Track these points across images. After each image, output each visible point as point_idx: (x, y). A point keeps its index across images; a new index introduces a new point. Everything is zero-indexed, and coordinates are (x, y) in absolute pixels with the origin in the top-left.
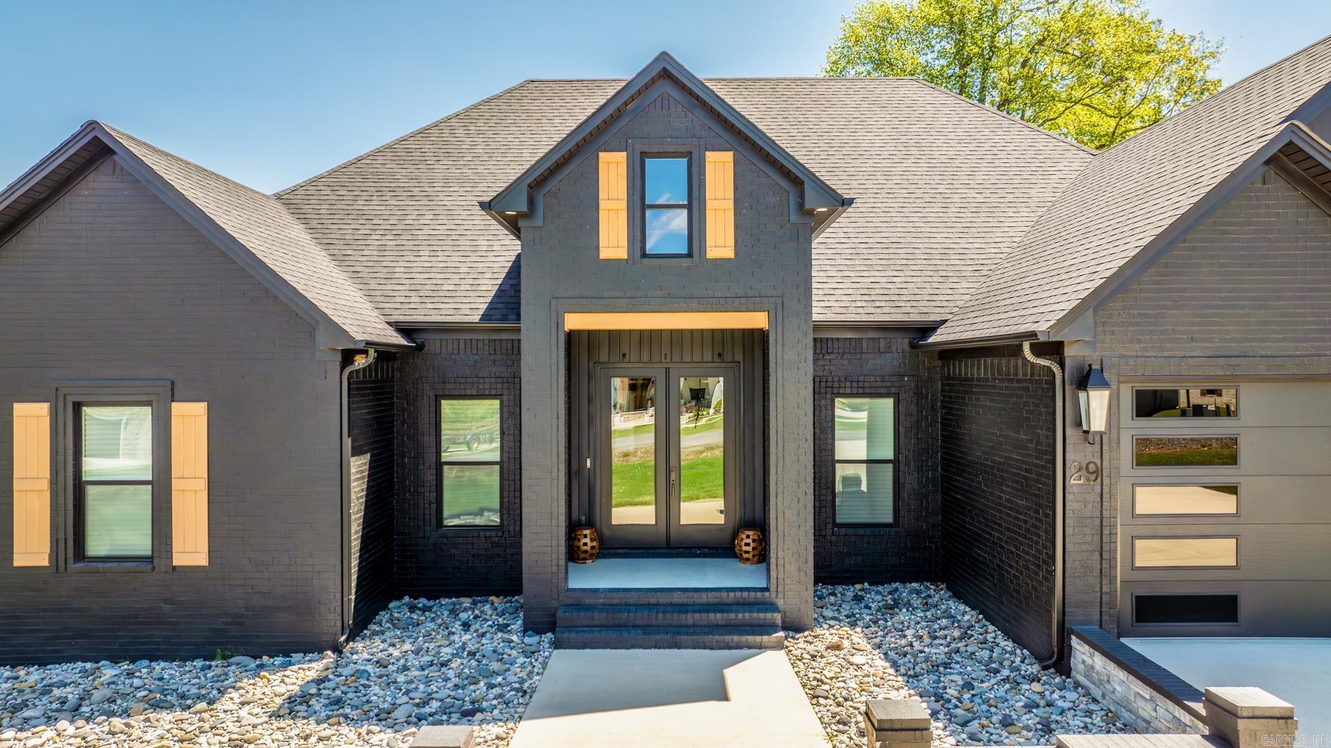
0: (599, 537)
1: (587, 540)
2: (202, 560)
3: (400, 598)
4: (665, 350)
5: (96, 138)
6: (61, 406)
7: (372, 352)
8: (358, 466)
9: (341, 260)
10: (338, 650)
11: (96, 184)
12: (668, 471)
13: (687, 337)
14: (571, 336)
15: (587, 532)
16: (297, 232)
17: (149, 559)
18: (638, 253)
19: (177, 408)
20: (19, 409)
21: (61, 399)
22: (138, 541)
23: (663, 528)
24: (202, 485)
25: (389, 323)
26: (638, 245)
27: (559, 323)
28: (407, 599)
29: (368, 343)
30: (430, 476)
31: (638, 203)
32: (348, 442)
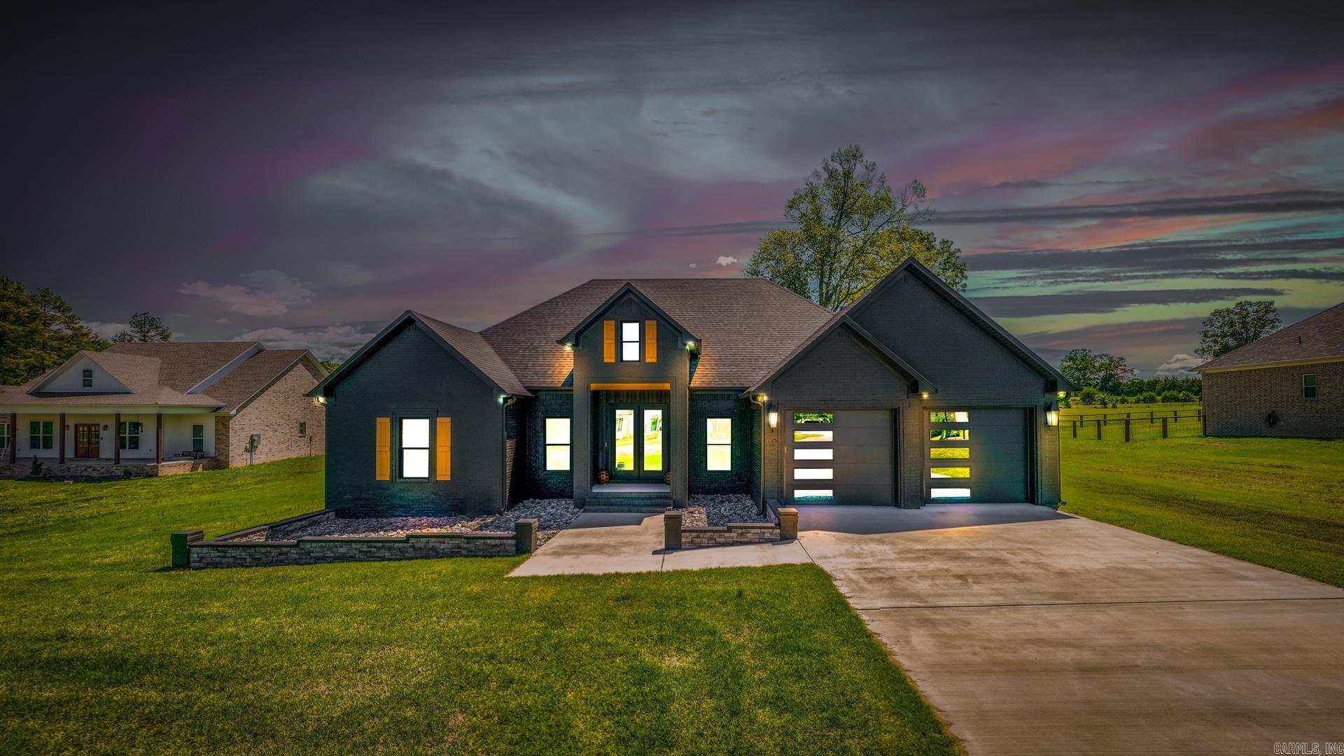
0: (610, 475)
1: (604, 475)
2: (448, 478)
3: (528, 499)
4: (638, 398)
5: (409, 317)
6: (394, 419)
7: (515, 399)
8: (510, 445)
9: (506, 361)
10: (501, 514)
11: (409, 334)
12: (639, 448)
13: (646, 393)
15: (604, 472)
16: (489, 350)
17: (428, 478)
18: (619, 360)
19: (439, 419)
20: (379, 420)
21: (394, 416)
22: (424, 472)
23: (635, 472)
24: (449, 449)
25: (524, 387)
26: (619, 357)
27: (590, 388)
28: (531, 499)
29: (513, 395)
30: (541, 450)
31: (619, 340)
32: (506, 433)
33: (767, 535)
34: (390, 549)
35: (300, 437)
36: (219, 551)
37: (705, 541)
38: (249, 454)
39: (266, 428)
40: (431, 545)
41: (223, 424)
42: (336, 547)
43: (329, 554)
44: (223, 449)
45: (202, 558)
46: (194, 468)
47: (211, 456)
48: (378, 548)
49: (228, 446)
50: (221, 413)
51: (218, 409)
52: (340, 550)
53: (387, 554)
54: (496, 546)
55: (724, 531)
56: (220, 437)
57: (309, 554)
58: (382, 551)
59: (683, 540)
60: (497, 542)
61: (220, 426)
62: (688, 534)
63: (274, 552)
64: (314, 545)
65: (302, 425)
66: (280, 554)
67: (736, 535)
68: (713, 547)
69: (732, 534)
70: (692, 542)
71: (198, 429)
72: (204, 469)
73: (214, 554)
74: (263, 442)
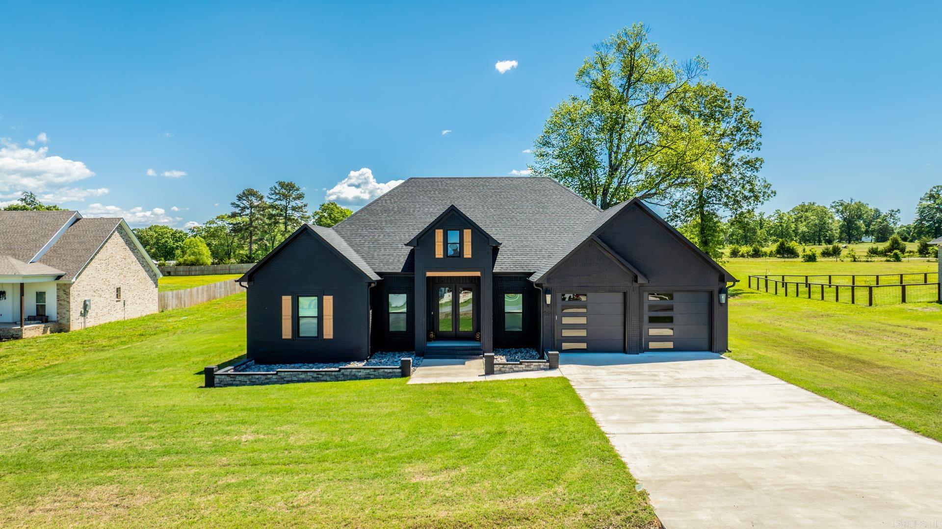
0: (435, 334)
1: (433, 335)
2: (331, 337)
3: (377, 352)
4: (455, 280)
7: (374, 282)
8: (371, 314)
10: (367, 360)
12: (456, 315)
14: (429, 279)
15: (432, 332)
17: (317, 337)
18: (446, 256)
19: (325, 297)
20: (284, 297)
21: (294, 295)
22: (314, 333)
23: (454, 332)
24: (331, 317)
26: (446, 254)
27: (425, 274)
29: (373, 279)
30: (386, 316)
31: (446, 242)
32: (369, 306)
33: (542, 367)
34: (329, 376)
35: (117, 301)
36: (231, 378)
37: (507, 370)
38: (83, 318)
39: (94, 294)
40: (353, 373)
41: (64, 291)
42: (299, 374)
43: (295, 379)
44: (65, 314)
45: (221, 381)
46: (45, 332)
47: (53, 320)
48: (323, 375)
49: (69, 311)
50: (61, 281)
51: (59, 277)
52: (301, 376)
53: (328, 379)
54: (390, 373)
55: (518, 364)
56: (62, 302)
57: (283, 378)
58: (325, 377)
59: (495, 369)
60: (391, 370)
61: (62, 293)
62: (497, 366)
63: (263, 378)
64: (286, 373)
65: (118, 290)
66: (266, 379)
67: (524, 366)
68: (512, 372)
69: (522, 366)
70: (500, 370)
71: (40, 296)
72: (52, 332)
73: (228, 379)
74: (93, 306)
